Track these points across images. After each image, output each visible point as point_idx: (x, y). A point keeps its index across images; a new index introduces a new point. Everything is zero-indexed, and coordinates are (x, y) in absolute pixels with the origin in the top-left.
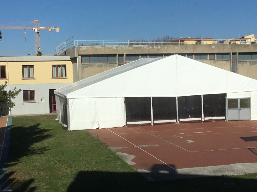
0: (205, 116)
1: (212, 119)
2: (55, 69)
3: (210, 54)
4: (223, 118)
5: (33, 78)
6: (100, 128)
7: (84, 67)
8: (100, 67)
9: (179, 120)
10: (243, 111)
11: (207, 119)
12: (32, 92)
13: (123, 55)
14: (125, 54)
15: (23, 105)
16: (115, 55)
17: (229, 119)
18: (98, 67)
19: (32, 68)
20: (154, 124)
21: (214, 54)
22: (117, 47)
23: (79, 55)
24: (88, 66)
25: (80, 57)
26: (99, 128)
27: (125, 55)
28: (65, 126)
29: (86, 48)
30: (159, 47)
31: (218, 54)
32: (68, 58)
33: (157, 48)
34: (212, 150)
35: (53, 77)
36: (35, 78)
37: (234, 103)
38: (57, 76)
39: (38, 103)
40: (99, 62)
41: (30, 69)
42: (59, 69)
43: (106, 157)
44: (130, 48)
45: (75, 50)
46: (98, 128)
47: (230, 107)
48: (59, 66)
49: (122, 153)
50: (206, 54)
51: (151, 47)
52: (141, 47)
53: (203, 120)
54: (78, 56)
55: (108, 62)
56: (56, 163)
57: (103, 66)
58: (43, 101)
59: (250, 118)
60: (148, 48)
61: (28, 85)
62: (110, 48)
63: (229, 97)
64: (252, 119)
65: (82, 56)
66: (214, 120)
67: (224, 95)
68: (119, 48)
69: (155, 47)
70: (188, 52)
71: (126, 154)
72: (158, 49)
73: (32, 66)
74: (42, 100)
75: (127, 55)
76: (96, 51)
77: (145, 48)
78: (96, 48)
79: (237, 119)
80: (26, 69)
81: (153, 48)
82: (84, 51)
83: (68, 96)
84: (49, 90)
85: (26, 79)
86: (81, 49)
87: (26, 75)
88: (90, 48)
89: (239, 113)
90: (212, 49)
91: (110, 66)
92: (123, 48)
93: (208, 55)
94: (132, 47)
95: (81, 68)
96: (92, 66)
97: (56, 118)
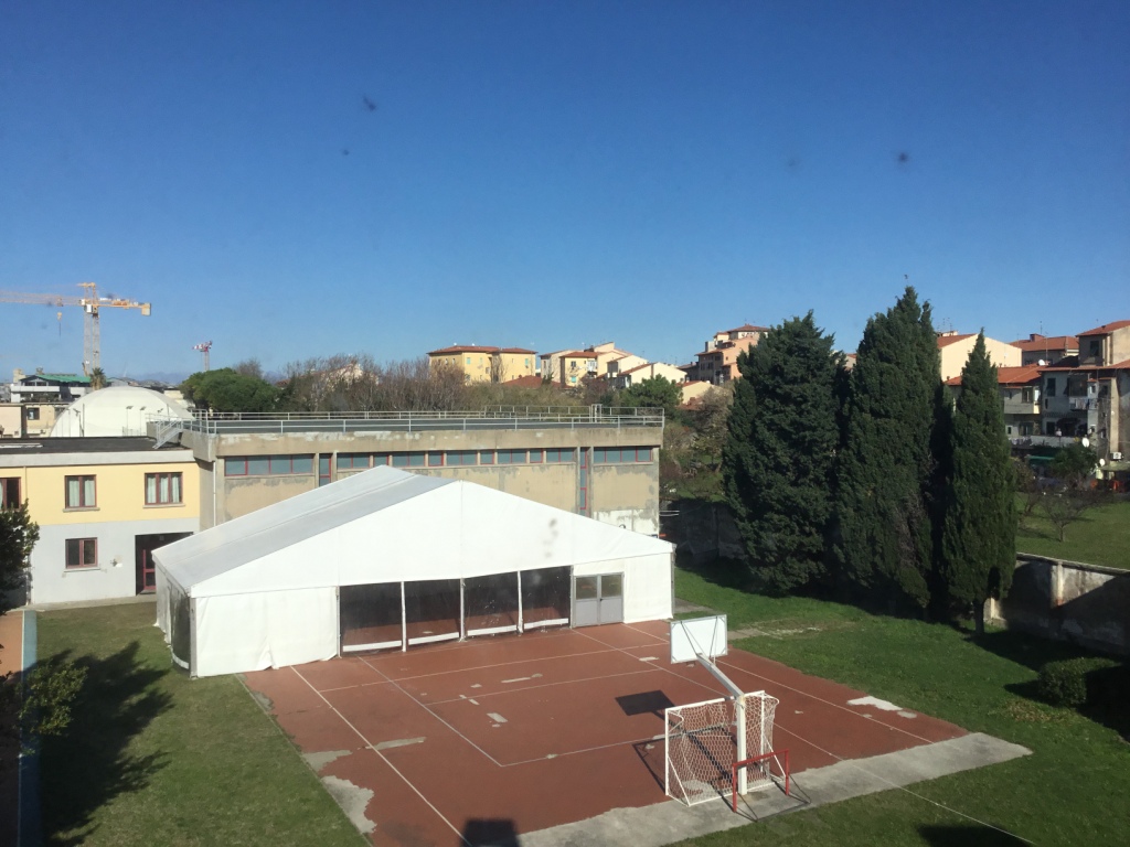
0: (525, 621)
1: (541, 628)
2: (152, 482)
3: (533, 450)
4: (565, 621)
5: (94, 507)
6: (276, 667)
7: (232, 486)
8: (274, 484)
9: (466, 633)
10: (609, 602)
11: (529, 626)
12: (90, 544)
13: (329, 455)
14: (335, 452)
15: (64, 576)
16: (312, 456)
17: (578, 624)
18: (267, 484)
19: (92, 482)
20: (409, 647)
21: (541, 450)
22: (316, 437)
23: (219, 457)
24: (243, 484)
25: (222, 461)
26: (274, 668)
27: (335, 456)
28: (185, 665)
29: (238, 440)
30: (417, 436)
31: (548, 450)
32: (188, 455)
33: (411, 437)
34: (550, 757)
35: (146, 503)
36: (98, 506)
37: (587, 587)
38: (158, 501)
39: (106, 571)
40: (270, 473)
41: (87, 483)
42: (165, 483)
43: (301, 800)
44: (348, 439)
45: (210, 445)
46: (270, 668)
47: (579, 596)
48: (163, 475)
49: (338, 778)
50: (524, 451)
51: (398, 437)
52: (374, 437)
53: (521, 630)
54: (215, 459)
55: (292, 472)
56: (170, 831)
57: (281, 483)
58: (118, 565)
59: (622, 617)
60: (390, 439)
61: (80, 525)
62: (297, 439)
63: (577, 573)
64: (626, 621)
65: (227, 458)
66: (547, 627)
67: (566, 570)
68: (320, 439)
69: (408, 436)
70: (483, 448)
71: (347, 784)
72: (414, 440)
73: (92, 477)
74: (115, 563)
75: (339, 455)
76: (263, 447)
77: (384, 438)
78: (263, 441)
79: (594, 622)
80: (74, 485)
81: (403, 439)
82: (232, 446)
83: (195, 592)
84: (137, 537)
85: (76, 509)
86: (223, 443)
87: (75, 500)
88: (248, 440)
89: (599, 606)
90: (538, 439)
91: (297, 481)
92: (330, 439)
93: (529, 453)
94: (352, 435)
95: (223, 487)
96: (251, 484)
97: (155, 622)
